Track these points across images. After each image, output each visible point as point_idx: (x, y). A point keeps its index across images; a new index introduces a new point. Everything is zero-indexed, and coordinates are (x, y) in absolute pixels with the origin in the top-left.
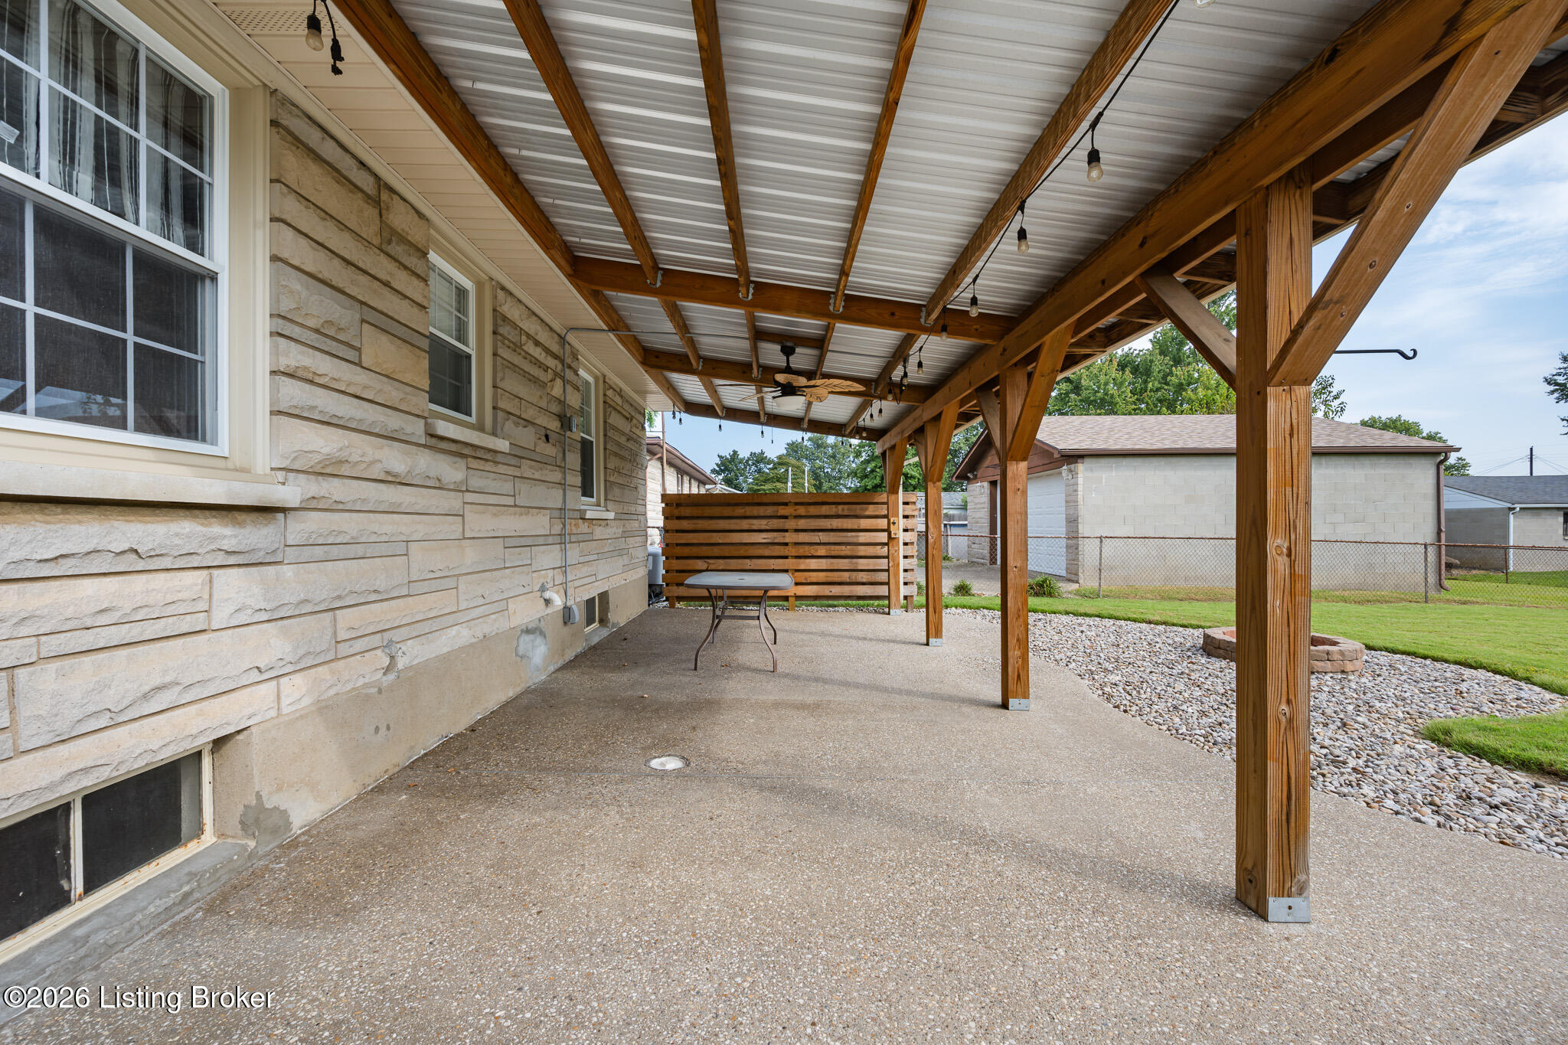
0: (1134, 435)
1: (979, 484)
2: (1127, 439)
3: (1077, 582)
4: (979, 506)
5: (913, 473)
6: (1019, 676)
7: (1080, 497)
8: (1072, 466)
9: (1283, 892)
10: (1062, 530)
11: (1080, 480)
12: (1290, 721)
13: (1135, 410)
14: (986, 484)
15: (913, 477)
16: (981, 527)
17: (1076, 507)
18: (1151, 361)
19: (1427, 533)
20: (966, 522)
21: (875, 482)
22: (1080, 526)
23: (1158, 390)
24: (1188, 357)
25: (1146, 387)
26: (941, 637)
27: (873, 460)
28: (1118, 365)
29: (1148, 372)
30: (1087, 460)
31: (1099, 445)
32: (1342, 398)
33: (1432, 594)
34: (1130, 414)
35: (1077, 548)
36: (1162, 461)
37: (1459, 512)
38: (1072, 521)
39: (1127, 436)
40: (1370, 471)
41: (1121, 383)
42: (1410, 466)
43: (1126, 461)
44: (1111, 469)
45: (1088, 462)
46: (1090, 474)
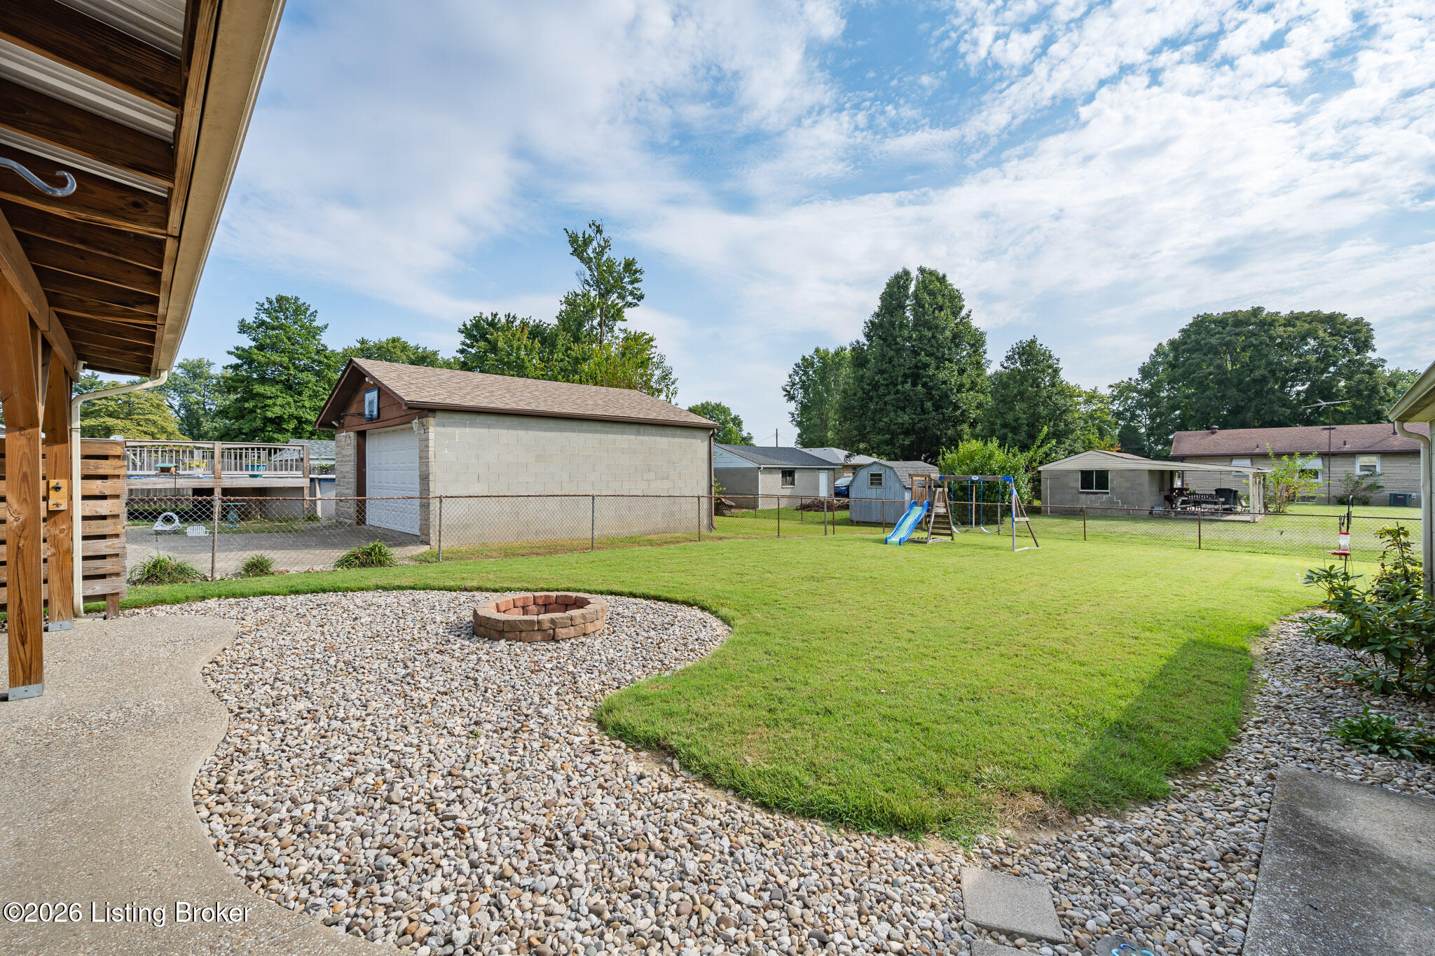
0: (495, 394)
1: (346, 434)
2: (486, 397)
3: (428, 543)
4: (346, 459)
5: (309, 417)
7: (431, 453)
8: (424, 419)
10: (417, 489)
11: (431, 436)
13: (543, 375)
14: (352, 434)
15: (308, 422)
16: (348, 483)
17: (428, 465)
18: (557, 335)
19: (702, 489)
20: (333, 476)
21: (254, 424)
22: (431, 485)
23: (562, 360)
24: (585, 337)
26: (41, 680)
27: (253, 399)
28: (530, 334)
29: (553, 345)
30: (439, 415)
31: (456, 400)
32: (676, 385)
33: (704, 531)
34: (538, 378)
35: (428, 509)
36: (516, 421)
37: (728, 470)
38: (425, 480)
40: (671, 439)
41: (531, 350)
42: (695, 437)
43: (480, 419)
44: (465, 426)
45: (440, 417)
46: (442, 429)
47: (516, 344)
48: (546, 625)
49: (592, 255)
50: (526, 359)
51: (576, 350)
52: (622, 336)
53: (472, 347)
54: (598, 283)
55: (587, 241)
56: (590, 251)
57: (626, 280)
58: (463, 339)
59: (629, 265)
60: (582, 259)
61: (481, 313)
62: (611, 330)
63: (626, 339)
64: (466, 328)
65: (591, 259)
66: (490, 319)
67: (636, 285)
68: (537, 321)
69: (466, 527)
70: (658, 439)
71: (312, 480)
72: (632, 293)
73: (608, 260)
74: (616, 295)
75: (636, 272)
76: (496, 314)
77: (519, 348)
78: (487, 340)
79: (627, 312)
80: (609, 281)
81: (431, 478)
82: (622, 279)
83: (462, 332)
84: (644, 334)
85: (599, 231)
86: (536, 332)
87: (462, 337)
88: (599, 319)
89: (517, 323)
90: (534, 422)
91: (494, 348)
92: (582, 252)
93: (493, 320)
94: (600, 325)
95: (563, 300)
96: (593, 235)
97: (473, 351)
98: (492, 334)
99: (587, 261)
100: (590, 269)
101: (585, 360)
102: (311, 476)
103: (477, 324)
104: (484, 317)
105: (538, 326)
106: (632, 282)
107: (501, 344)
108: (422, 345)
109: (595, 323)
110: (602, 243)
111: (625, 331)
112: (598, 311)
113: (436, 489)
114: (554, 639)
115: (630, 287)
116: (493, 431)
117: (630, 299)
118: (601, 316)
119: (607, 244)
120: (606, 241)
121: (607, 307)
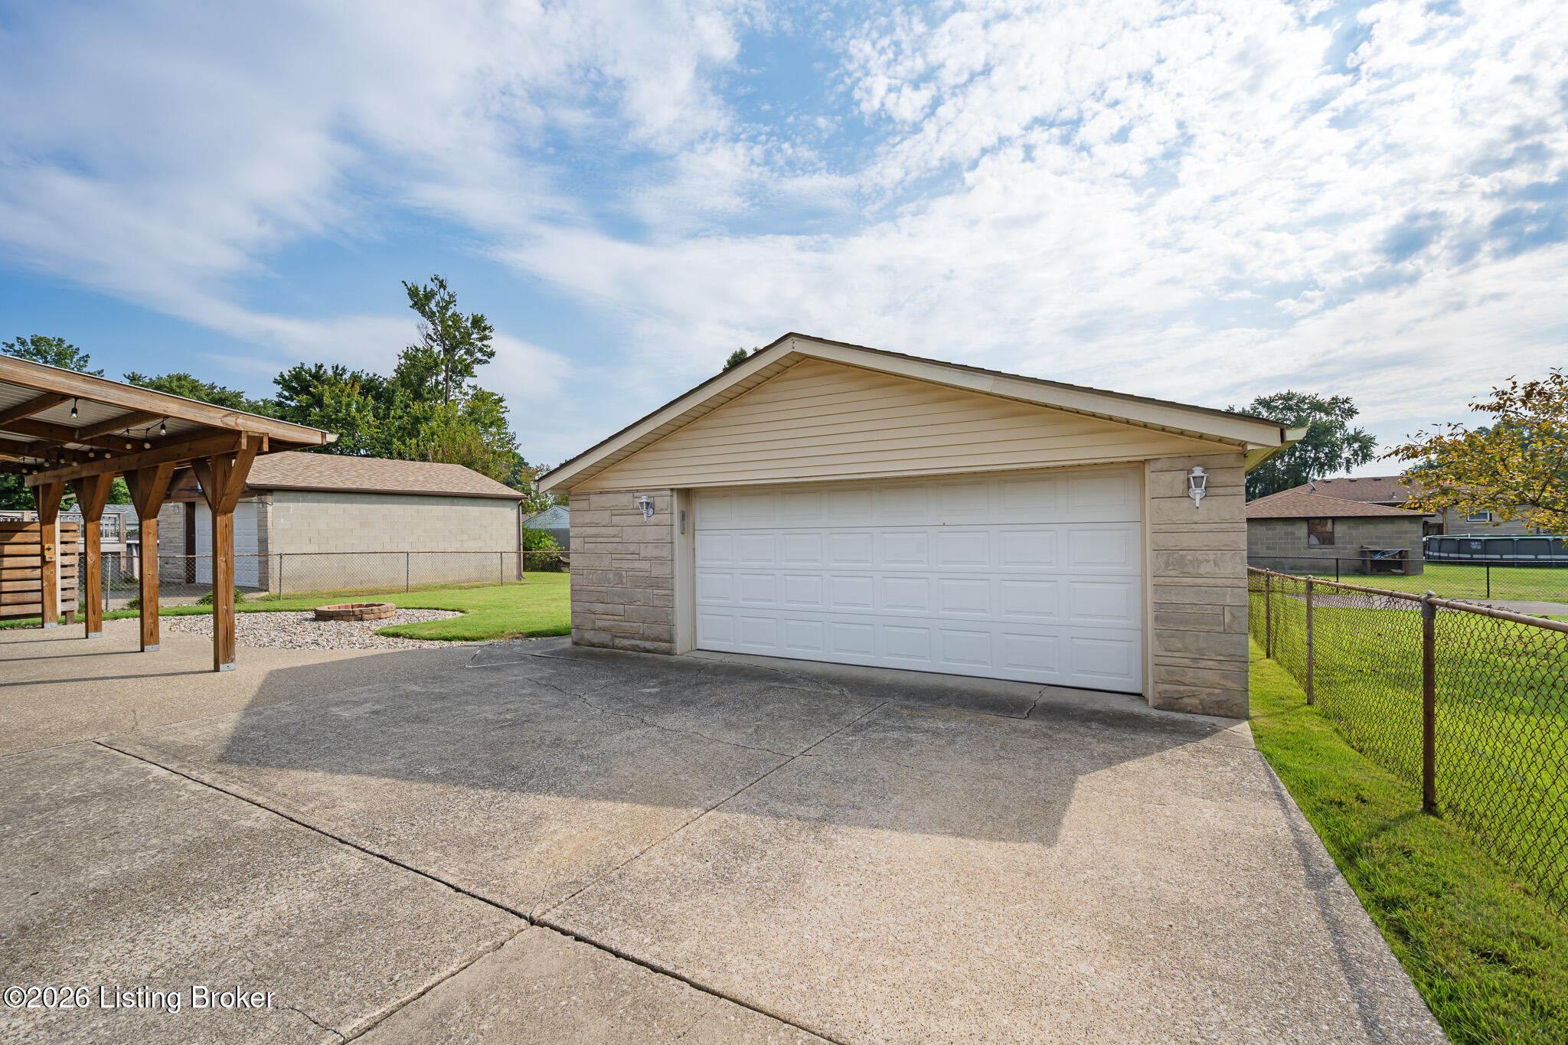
0: (324, 474)
1: (172, 504)
3: (266, 591)
4: (173, 526)
6: (151, 633)
7: (269, 523)
8: (263, 497)
9: (225, 662)
10: (255, 549)
11: (269, 509)
12: (227, 611)
14: (181, 505)
16: (176, 547)
17: (266, 531)
18: (394, 391)
19: (512, 547)
22: (270, 546)
23: (400, 418)
24: (428, 393)
25: (389, 414)
26: (101, 631)
28: (362, 389)
29: (390, 402)
35: (267, 564)
36: (342, 497)
38: (263, 542)
39: (317, 475)
40: (482, 508)
41: (363, 407)
42: (504, 506)
43: (310, 496)
44: (298, 501)
45: (277, 495)
46: (279, 504)
47: (345, 400)
48: (357, 613)
49: (435, 309)
50: (357, 416)
51: (416, 408)
52: (471, 392)
53: (292, 400)
54: (442, 338)
55: (429, 296)
56: (432, 305)
57: (474, 336)
58: (280, 390)
59: (477, 322)
60: (424, 313)
61: (303, 364)
62: (459, 386)
63: (475, 397)
64: (284, 379)
65: (434, 313)
66: (313, 371)
67: (485, 343)
68: (371, 375)
69: (301, 578)
70: (470, 508)
71: (129, 545)
72: (481, 350)
73: (454, 314)
74: (462, 352)
75: (485, 329)
76: (321, 366)
77: (349, 405)
78: (309, 393)
79: (477, 369)
80: (455, 337)
81: (269, 541)
82: (470, 335)
83: (279, 383)
84: (493, 394)
85: (442, 285)
86: (370, 388)
87: (279, 388)
88: (444, 374)
89: (347, 376)
90: (358, 497)
91: (319, 401)
92: (423, 306)
93: (317, 372)
94: (445, 380)
95: (402, 355)
96: (436, 290)
97: (293, 404)
98: (316, 387)
99: (430, 316)
100: (434, 323)
101: (426, 419)
102: (128, 542)
103: (297, 376)
104: (306, 367)
105: (372, 380)
106: (481, 339)
107: (327, 400)
108: (219, 385)
109: (441, 378)
110: (447, 298)
111: (475, 387)
112: (444, 367)
113: (273, 548)
114: (361, 619)
115: (479, 344)
116: (322, 505)
117: (479, 355)
118: (446, 372)
119: (451, 300)
120: (451, 296)
121: (455, 362)
